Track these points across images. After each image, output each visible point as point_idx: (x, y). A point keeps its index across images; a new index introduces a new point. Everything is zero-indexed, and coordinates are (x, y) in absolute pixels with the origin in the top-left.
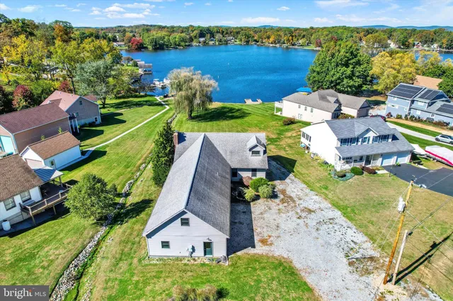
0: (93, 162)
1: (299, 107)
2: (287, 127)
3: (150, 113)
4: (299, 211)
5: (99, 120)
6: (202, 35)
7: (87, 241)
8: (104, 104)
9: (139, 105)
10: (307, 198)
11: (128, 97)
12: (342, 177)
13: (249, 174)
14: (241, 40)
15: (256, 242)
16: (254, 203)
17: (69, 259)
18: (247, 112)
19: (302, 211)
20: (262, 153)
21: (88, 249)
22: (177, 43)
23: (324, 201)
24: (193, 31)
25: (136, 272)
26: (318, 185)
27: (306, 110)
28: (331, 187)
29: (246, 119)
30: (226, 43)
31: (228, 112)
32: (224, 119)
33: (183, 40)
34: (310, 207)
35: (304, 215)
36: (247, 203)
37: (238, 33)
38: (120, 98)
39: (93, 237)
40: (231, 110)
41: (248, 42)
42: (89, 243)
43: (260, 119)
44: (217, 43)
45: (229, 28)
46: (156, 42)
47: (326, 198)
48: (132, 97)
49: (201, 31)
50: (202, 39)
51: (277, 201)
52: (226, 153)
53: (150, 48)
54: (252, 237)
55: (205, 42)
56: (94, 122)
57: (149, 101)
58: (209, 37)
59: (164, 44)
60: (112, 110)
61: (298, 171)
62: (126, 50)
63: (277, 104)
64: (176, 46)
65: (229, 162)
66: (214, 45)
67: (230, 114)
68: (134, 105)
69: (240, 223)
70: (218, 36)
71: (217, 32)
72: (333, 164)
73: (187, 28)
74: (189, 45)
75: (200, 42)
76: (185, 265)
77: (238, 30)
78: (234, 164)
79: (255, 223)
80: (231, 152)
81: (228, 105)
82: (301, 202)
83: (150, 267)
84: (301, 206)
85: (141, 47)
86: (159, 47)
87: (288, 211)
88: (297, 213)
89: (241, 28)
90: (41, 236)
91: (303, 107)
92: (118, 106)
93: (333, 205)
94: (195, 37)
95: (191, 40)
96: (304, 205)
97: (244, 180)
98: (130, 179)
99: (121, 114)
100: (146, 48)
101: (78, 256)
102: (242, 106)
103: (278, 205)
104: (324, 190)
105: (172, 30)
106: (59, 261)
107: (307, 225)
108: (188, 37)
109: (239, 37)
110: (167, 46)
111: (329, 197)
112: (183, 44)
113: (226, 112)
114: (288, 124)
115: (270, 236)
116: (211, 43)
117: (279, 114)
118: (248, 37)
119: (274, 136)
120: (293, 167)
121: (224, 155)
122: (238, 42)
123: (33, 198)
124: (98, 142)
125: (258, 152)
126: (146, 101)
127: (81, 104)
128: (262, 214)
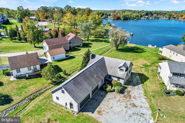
0: (68, 60)
1: (171, 52)
2: (159, 61)
3: (103, 45)
4: (128, 104)
5: (82, 45)
6: (147, 14)
7: (44, 88)
8: (88, 39)
9: (101, 41)
10: (138, 99)
11: (99, 38)
12: (167, 93)
13: (116, 79)
14: (166, 17)
15: (96, 111)
16: (110, 93)
17: (33, 92)
18: (145, 50)
19: (131, 104)
20: (124, 71)
21: (42, 91)
22: (134, 18)
23: (147, 103)
24: (143, 13)
25: (46, 105)
26: (151, 94)
27: (174, 54)
28: (157, 97)
29: (142, 54)
30: (158, 18)
31: (136, 49)
32: (131, 52)
33: (138, 16)
34: (136, 104)
35: (129, 106)
36: (107, 92)
37: (166, 14)
38: (96, 38)
39: (46, 87)
40: (138, 49)
41: (170, 18)
42: (44, 89)
43: (149, 55)
44: (153, 18)
45: (162, 11)
46: (125, 17)
47: (150, 102)
48: (101, 38)
49: (147, 13)
50: (146, 16)
51: (122, 95)
52: (109, 67)
53: (122, 19)
54: (96, 108)
55: (147, 18)
56: (79, 46)
57: (106, 40)
58: (150, 15)
59: (128, 18)
60: (90, 42)
61: (146, 84)
62: (113, 19)
63: (160, 49)
64: (134, 19)
65: (108, 71)
66: (152, 19)
67: (136, 51)
68: (99, 41)
69: (97, 100)
70: (154, 15)
71: (155, 13)
72: (166, 85)
73: (141, 11)
74: (140, 19)
75: (145, 18)
76: (62, 109)
77: (166, 13)
78: (110, 73)
79: (103, 102)
80: (111, 67)
81: (138, 46)
82: (134, 100)
83: (51, 105)
84: (132, 102)
85: (118, 19)
86: (126, 19)
87: (123, 102)
88: (127, 104)
89: (168, 11)
90: (33, 82)
91: (173, 52)
92: (93, 41)
93: (151, 107)
94: (144, 15)
95: (141, 16)
96: (134, 101)
97: (113, 81)
98: (75, 69)
99: (92, 44)
100: (121, 19)
101: (37, 92)
102: (145, 47)
103: (121, 97)
104: (152, 98)
105: (134, 12)
106: (31, 92)
107: (126, 112)
108: (140, 15)
109: (166, 16)
110: (129, 19)
111: (152, 102)
112: (137, 18)
113: (135, 49)
114: (161, 60)
115: (104, 111)
116: (150, 18)
117: (160, 54)
118: (170, 16)
119: (148, 64)
120: (145, 81)
121: (107, 68)
122: (165, 18)
123: (37, 68)
124: (76, 53)
125: (123, 70)
126: (105, 40)
127: (76, 38)
128: (110, 99)
